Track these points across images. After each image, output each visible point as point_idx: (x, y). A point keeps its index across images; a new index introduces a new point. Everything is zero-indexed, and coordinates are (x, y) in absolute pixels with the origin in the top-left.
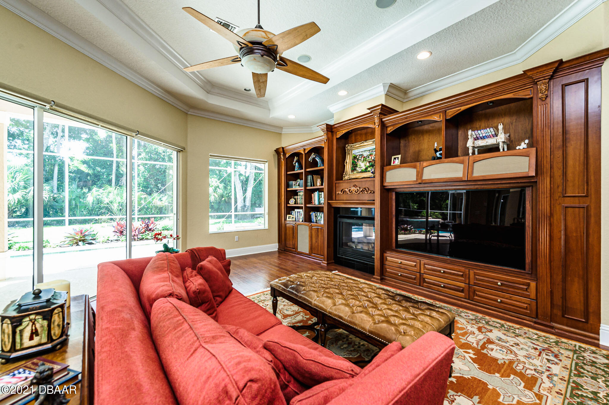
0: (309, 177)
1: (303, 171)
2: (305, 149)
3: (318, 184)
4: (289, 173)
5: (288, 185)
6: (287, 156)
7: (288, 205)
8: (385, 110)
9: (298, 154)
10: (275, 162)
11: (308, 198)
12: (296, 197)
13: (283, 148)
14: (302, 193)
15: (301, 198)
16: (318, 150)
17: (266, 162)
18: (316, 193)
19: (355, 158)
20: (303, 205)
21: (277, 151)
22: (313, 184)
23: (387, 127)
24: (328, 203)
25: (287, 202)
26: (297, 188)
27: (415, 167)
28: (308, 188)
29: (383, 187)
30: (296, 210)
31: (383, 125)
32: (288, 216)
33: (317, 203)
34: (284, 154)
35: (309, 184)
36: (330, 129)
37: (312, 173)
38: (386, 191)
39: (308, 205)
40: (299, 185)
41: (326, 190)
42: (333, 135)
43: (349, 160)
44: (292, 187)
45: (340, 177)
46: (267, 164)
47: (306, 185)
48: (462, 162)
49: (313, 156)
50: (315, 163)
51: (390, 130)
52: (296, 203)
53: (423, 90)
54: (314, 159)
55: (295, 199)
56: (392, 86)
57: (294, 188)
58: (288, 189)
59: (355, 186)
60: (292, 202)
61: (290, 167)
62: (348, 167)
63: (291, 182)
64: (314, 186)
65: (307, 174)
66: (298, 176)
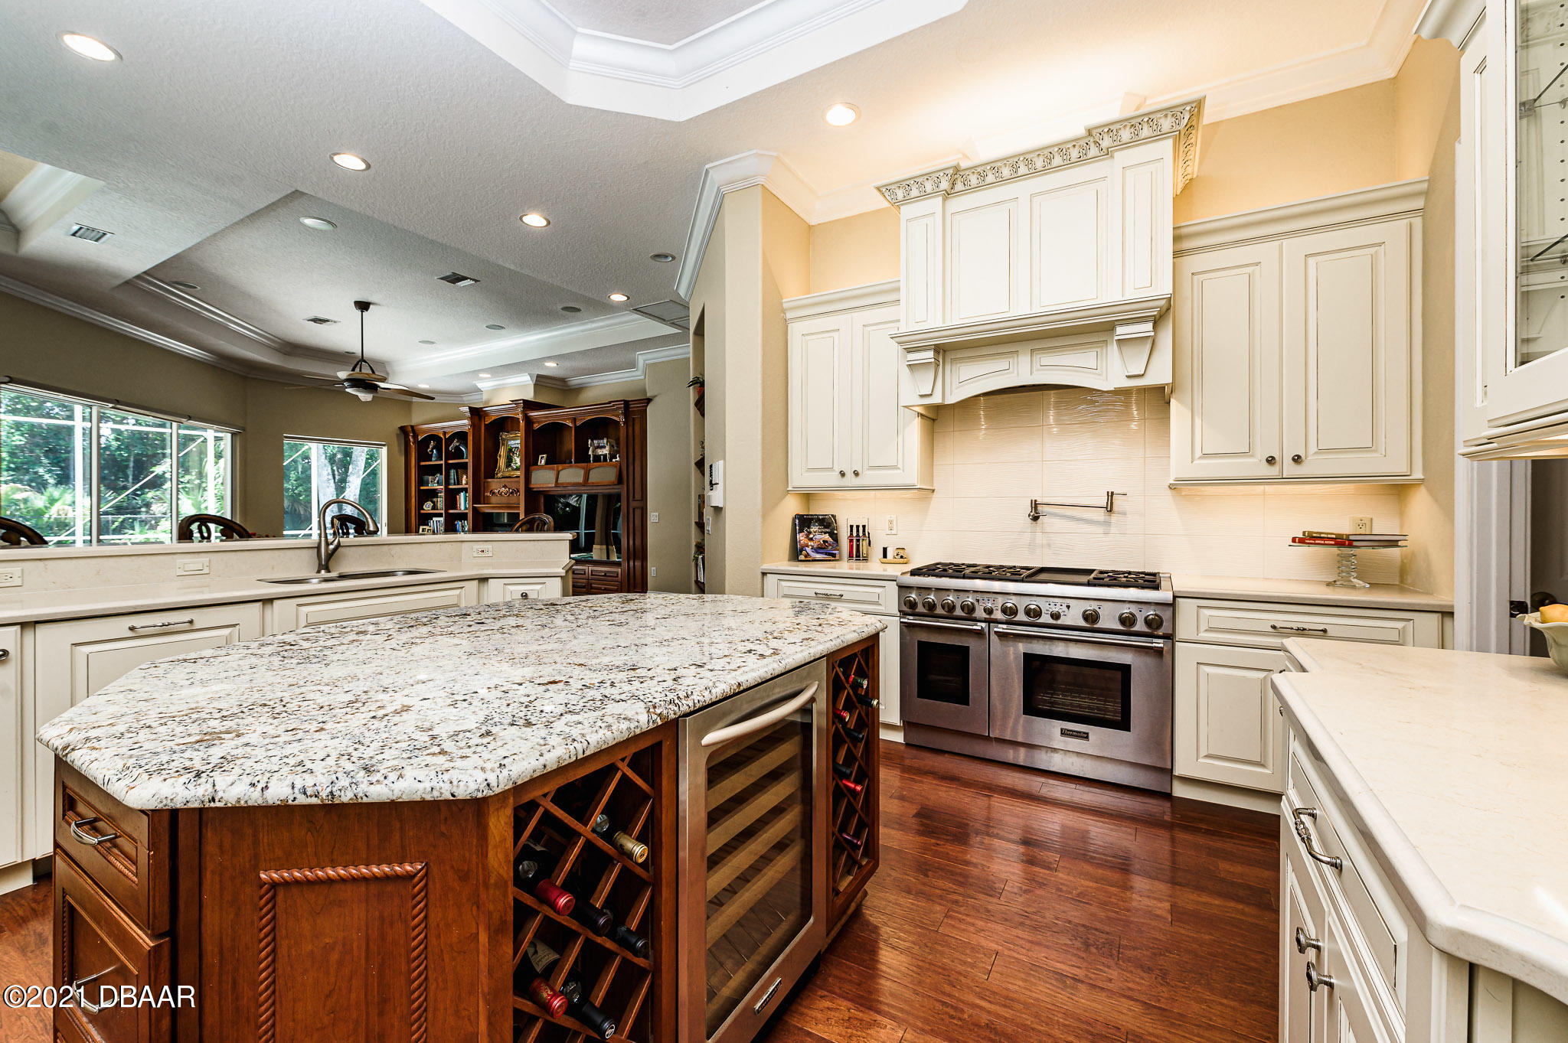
0: (452, 472)
1: (443, 462)
2: (445, 433)
3: (464, 482)
4: (422, 463)
5: (421, 482)
6: (420, 438)
7: (422, 511)
8: (528, 405)
9: (434, 437)
10: (399, 445)
11: (451, 502)
12: (435, 500)
13: (412, 427)
14: (443, 494)
15: (441, 501)
16: (461, 436)
17: (384, 445)
18: (462, 494)
19: (510, 450)
20: (443, 512)
21: (403, 429)
22: (459, 482)
23: (533, 423)
24: (473, 507)
25: (420, 506)
26: (436, 486)
27: (553, 469)
28: (451, 487)
29: (528, 490)
30: (434, 519)
31: (529, 421)
32: (421, 527)
33: (463, 508)
34: (415, 436)
35: (452, 481)
36: (477, 413)
37: (456, 466)
38: (529, 492)
39: (451, 511)
40: (438, 483)
41: (470, 490)
42: (480, 419)
43: (502, 452)
44: (427, 484)
45: (491, 472)
46: (386, 449)
47: (447, 483)
48: (581, 467)
49: (456, 443)
50: (459, 454)
51: (536, 426)
52: (434, 508)
53: (579, 382)
54: (457, 448)
55: (433, 502)
56: (538, 376)
57: (430, 486)
58: (422, 488)
59: (505, 486)
60: (428, 507)
61: (423, 455)
62: (502, 462)
63: (426, 477)
64: (458, 484)
65: (449, 467)
66: (436, 469)
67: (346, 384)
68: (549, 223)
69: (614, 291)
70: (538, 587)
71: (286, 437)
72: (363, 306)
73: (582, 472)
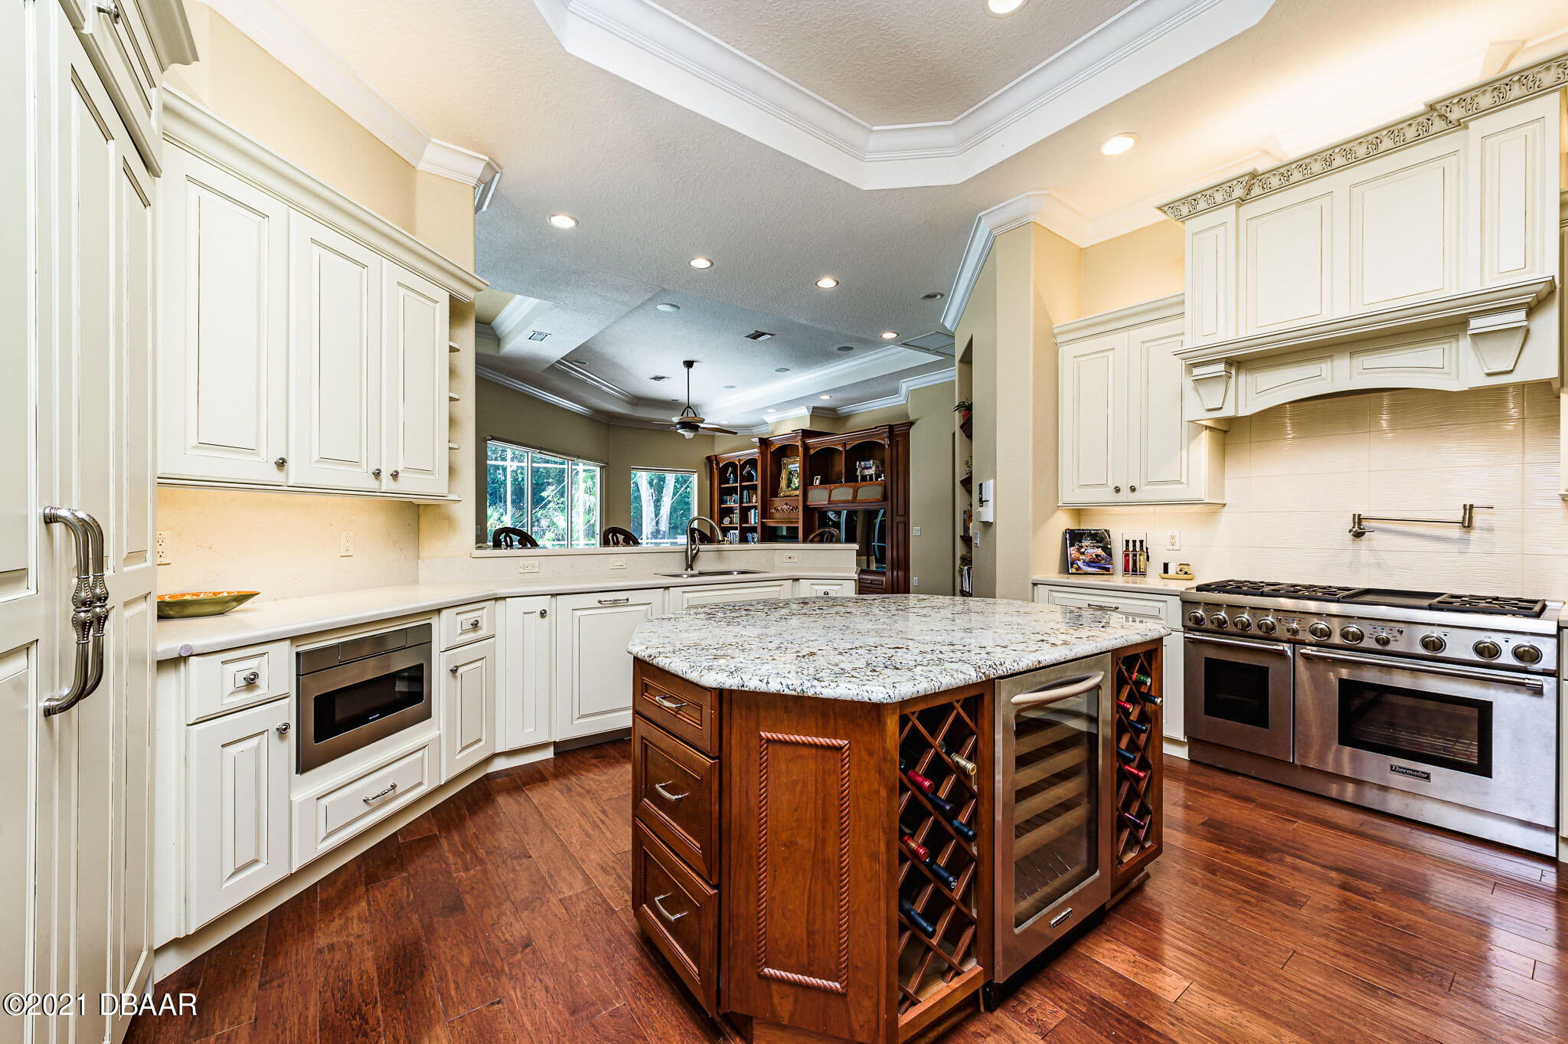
0: (745, 492)
1: (738, 485)
2: (740, 460)
3: (754, 501)
4: (723, 486)
5: (722, 501)
6: (721, 465)
7: (723, 525)
8: (806, 434)
9: (732, 464)
10: (706, 472)
11: (744, 518)
12: (732, 516)
13: (715, 456)
14: (738, 511)
15: (736, 518)
16: (752, 462)
17: (695, 472)
18: (753, 511)
19: (790, 473)
20: (738, 526)
21: (709, 458)
22: (750, 501)
23: (810, 449)
24: (762, 522)
25: (721, 521)
26: (732, 505)
27: (826, 489)
28: (744, 505)
29: (806, 508)
30: (732, 532)
31: (806, 447)
32: (722, 539)
33: (753, 523)
34: (718, 464)
35: (745, 500)
36: (764, 442)
37: (748, 488)
39: (744, 525)
40: (734, 502)
41: (759, 507)
42: (767, 449)
43: (784, 475)
44: (726, 503)
45: (775, 494)
46: (696, 474)
47: (741, 502)
48: (851, 487)
49: (748, 468)
50: (750, 478)
51: (812, 452)
52: (731, 523)
53: (847, 410)
54: (749, 473)
55: (731, 518)
56: (814, 408)
57: (729, 505)
58: (722, 506)
59: (786, 504)
60: (726, 521)
61: (724, 479)
62: (783, 483)
63: (725, 497)
64: (750, 503)
65: (743, 488)
66: (734, 490)
67: (678, 426)
68: (838, 283)
69: (885, 330)
70: (837, 588)
71: (633, 468)
72: (689, 364)
73: (851, 491)
